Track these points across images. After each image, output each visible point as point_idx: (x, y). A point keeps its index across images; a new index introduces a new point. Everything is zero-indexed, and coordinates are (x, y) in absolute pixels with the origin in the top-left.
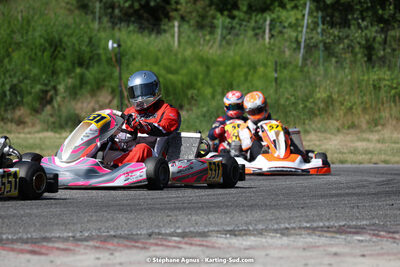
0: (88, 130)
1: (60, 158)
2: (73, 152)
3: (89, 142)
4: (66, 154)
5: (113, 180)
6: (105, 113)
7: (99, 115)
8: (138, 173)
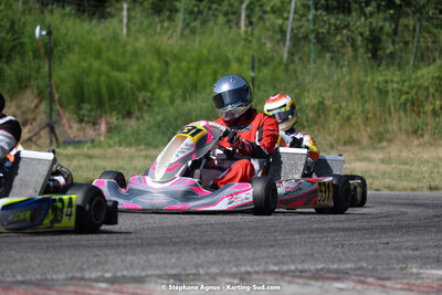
0: (183, 145)
1: (153, 177)
2: (168, 170)
3: (185, 159)
4: (160, 173)
5: (214, 204)
6: (201, 124)
7: (194, 128)
8: (243, 195)
